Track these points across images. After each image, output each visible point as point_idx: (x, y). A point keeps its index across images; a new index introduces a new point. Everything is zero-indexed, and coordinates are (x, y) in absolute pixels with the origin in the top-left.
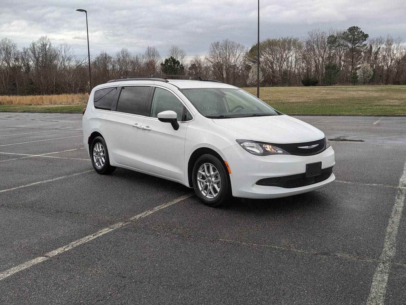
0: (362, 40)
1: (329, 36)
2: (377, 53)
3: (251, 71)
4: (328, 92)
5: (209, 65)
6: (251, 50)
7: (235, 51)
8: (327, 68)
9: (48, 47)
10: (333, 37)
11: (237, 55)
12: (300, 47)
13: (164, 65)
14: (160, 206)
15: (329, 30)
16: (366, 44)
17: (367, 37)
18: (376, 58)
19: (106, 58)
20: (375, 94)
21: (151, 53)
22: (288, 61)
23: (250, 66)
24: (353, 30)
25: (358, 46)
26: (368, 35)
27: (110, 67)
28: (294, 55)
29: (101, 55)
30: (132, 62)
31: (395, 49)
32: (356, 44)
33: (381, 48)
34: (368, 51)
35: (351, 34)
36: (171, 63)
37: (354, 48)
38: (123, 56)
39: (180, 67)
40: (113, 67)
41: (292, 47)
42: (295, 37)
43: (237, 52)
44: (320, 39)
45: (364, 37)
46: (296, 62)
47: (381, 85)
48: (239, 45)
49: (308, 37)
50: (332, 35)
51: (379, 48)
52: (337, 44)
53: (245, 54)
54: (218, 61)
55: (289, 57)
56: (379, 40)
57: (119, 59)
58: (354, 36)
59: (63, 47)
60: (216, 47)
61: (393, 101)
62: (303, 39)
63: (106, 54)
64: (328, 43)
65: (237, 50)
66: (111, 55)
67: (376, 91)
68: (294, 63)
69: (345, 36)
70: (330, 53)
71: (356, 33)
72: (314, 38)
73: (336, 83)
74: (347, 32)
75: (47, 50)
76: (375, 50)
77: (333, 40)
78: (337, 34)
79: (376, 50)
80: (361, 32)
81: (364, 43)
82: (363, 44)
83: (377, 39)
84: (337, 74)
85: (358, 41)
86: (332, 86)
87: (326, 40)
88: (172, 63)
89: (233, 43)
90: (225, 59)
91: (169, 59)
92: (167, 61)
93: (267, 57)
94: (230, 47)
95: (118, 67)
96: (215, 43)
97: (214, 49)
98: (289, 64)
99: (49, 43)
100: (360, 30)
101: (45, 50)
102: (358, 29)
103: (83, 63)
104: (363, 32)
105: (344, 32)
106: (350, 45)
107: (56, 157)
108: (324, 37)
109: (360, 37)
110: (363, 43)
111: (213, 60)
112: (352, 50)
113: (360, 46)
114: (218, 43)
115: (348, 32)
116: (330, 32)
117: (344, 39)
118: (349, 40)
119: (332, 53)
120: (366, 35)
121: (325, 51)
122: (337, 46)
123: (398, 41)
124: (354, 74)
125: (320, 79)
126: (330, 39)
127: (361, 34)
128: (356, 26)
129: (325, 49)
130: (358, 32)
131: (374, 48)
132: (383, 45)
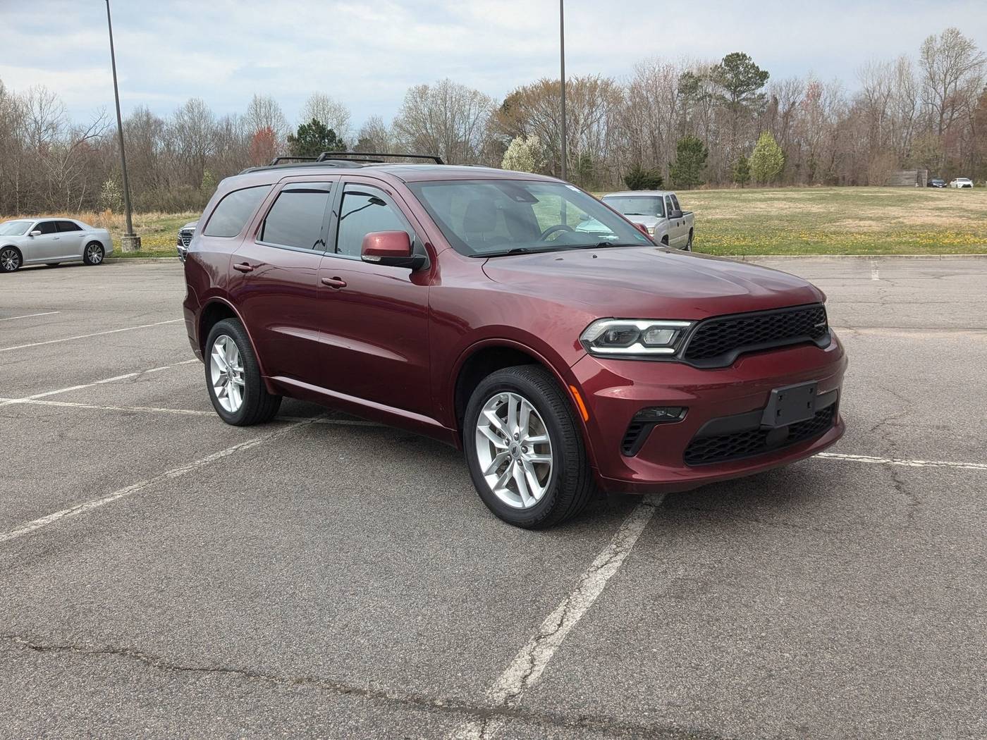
0: (755, 84)
1: (681, 73)
2: (787, 115)
3: (507, 154)
4: (702, 203)
5: (404, 142)
6: (504, 105)
7: (467, 107)
8: (682, 147)
10: (690, 77)
11: (472, 117)
12: (616, 98)
13: (297, 140)
14: (556, 616)
15: (681, 60)
16: (764, 95)
17: (765, 79)
18: (786, 125)
19: (148, 123)
20: (816, 208)
21: (263, 110)
22: (590, 133)
23: (502, 143)
24: (735, 60)
25: (744, 99)
26: (767, 73)
27: (160, 145)
28: (604, 117)
29: (136, 115)
30: (215, 134)
31: (827, 104)
32: (741, 94)
33: (797, 104)
34: (769, 110)
35: (732, 69)
36: (314, 136)
37: (738, 102)
38: (191, 119)
39: (337, 146)
40: (168, 145)
41: (599, 100)
42: (604, 77)
43: (472, 111)
44: (662, 81)
45: (760, 77)
46: (607, 135)
47: (799, 186)
48: (475, 94)
49: (634, 77)
50: (688, 73)
51: (794, 103)
52: (700, 93)
53: (490, 114)
54: (427, 131)
55: (592, 123)
56: (792, 85)
57: (182, 127)
58: (736, 75)
59: (37, 96)
60: (421, 98)
61: (862, 222)
62: (622, 82)
63: (148, 115)
64: (681, 91)
65: (470, 105)
66: (161, 117)
67: (809, 200)
68: (603, 136)
69: (717, 75)
70: (685, 115)
71: (741, 69)
72: (648, 80)
73: (703, 184)
74: (721, 65)
76: (784, 108)
77: (690, 84)
78: (699, 69)
79: (787, 107)
80: (753, 66)
81: (759, 91)
82: (758, 93)
83: (787, 83)
84: (704, 162)
85: (745, 87)
86: (693, 189)
87: (675, 85)
88: (317, 136)
89: (461, 88)
90: (443, 128)
91: (309, 126)
92: (303, 130)
93: (542, 124)
94: (454, 100)
95: (179, 145)
96: (417, 88)
97: (417, 102)
98: (593, 138)
100: (751, 62)
102: (746, 59)
103: (88, 135)
104: (758, 67)
105: (716, 66)
106: (728, 96)
107: (83, 406)
108: (671, 76)
109: (750, 78)
110: (756, 91)
111: (413, 129)
112: (734, 107)
113: (750, 99)
114: (426, 88)
115: (723, 66)
116: (684, 64)
117: (716, 82)
118: (726, 84)
119: (689, 114)
120: (762, 72)
121: (673, 108)
122: (698, 99)
123: (833, 87)
124: (741, 162)
125: (665, 174)
126: (684, 82)
127: (753, 71)
128: (740, 53)
129: (674, 105)
130: (747, 66)
131: (781, 103)
132: (801, 96)
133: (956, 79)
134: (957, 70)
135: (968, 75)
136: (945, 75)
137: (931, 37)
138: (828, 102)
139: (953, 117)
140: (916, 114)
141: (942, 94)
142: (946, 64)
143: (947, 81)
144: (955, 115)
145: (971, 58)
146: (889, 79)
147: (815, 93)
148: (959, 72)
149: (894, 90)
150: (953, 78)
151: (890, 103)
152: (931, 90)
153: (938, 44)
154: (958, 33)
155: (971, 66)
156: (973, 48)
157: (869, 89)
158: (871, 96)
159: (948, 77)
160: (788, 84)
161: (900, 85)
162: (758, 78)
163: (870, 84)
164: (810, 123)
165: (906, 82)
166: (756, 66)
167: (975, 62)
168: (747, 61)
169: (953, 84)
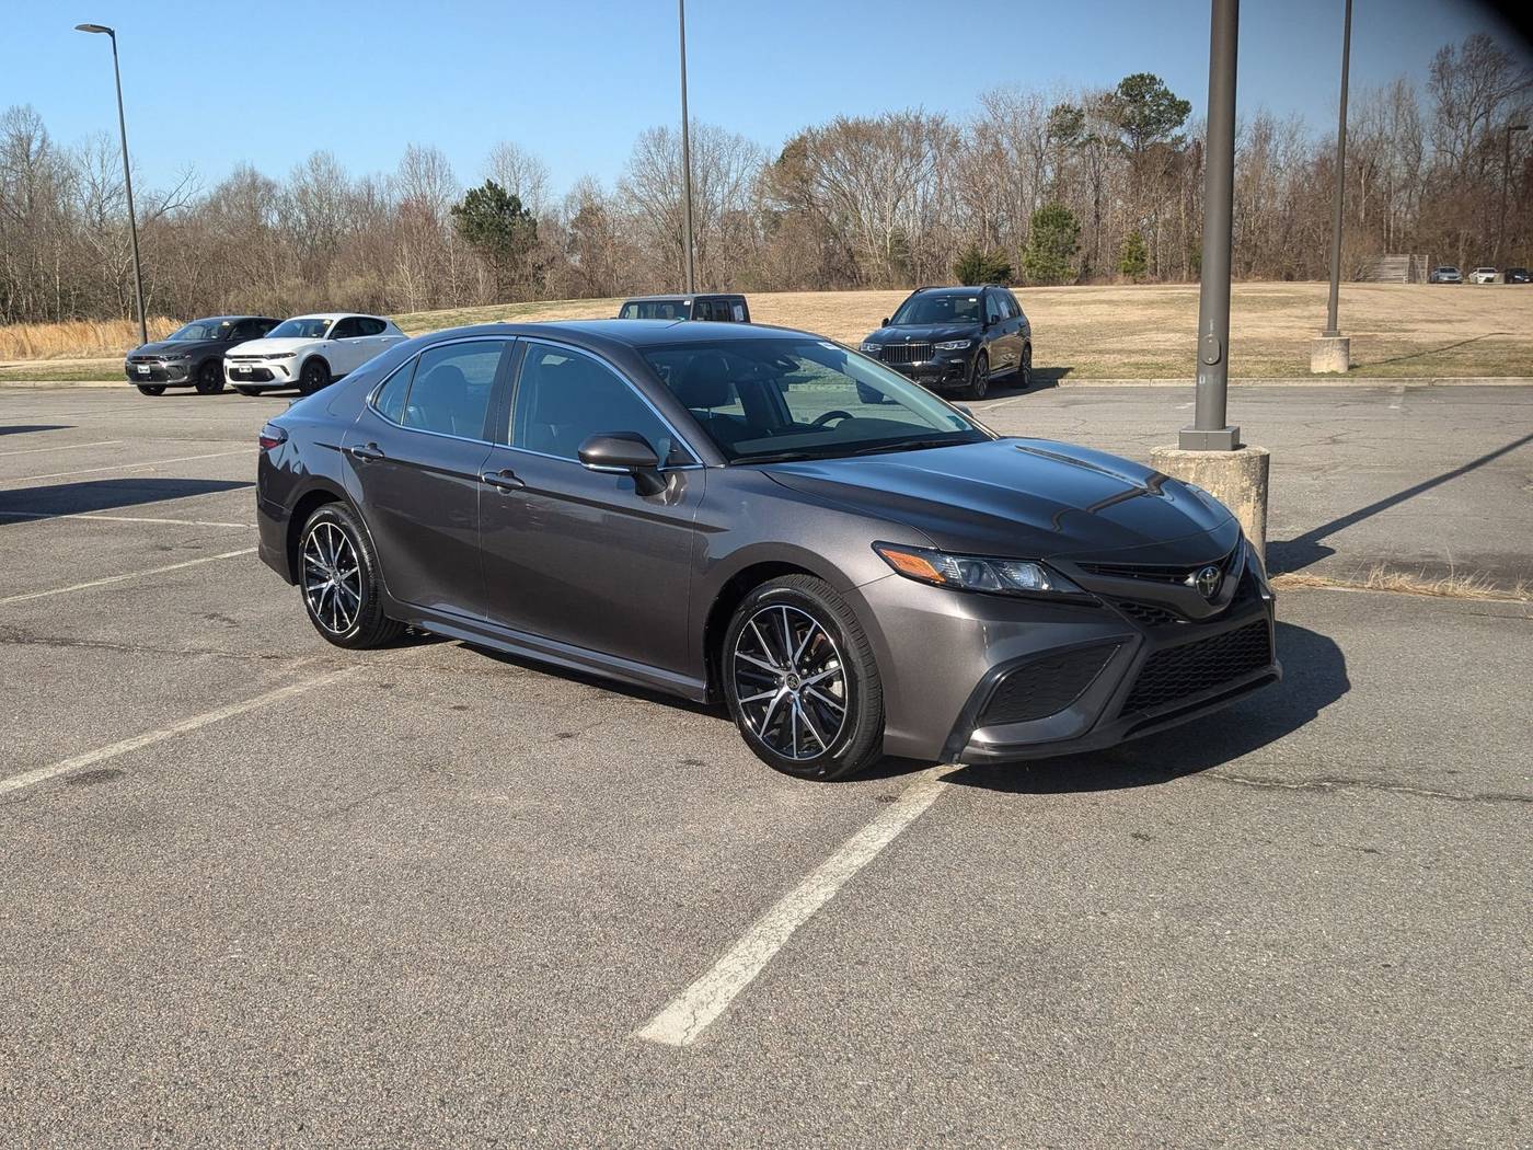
0: (1170, 121)
1: (1053, 107)
6: (782, 157)
7: (726, 160)
8: (1041, 220)
9: (35, 146)
10: (1066, 112)
12: (955, 145)
13: (465, 211)
16: (1183, 137)
17: (1184, 113)
19: (253, 186)
21: (422, 167)
23: (775, 215)
24: (1137, 85)
26: (1188, 103)
27: (273, 219)
28: (933, 175)
29: (237, 175)
30: (353, 201)
31: (1281, 152)
32: (1147, 137)
34: (1191, 162)
35: (1133, 101)
36: (489, 205)
37: (1144, 150)
38: (316, 180)
39: (522, 220)
40: (284, 218)
41: (926, 147)
42: (931, 111)
43: (733, 167)
44: (1025, 118)
45: (1177, 110)
48: (738, 140)
49: (981, 113)
50: (1063, 106)
52: (1083, 136)
53: (761, 171)
54: (666, 197)
55: (913, 184)
57: (304, 192)
58: (1141, 108)
59: (97, 146)
60: (657, 146)
63: (253, 175)
64: (1052, 134)
65: (731, 156)
66: (272, 178)
69: (1108, 107)
71: (1148, 99)
72: (1002, 117)
73: (1072, 276)
74: (1116, 94)
75: (32, 158)
77: (1067, 124)
78: (1085, 100)
80: (1166, 93)
81: (1177, 131)
82: (1173, 136)
84: (1076, 244)
85: (1154, 127)
87: (1044, 123)
88: (493, 204)
89: (718, 131)
91: (482, 191)
92: (473, 197)
93: (836, 185)
94: (706, 147)
95: (300, 219)
96: (651, 132)
97: (649, 152)
99: (39, 133)
100: (1163, 88)
101: (28, 156)
102: (1155, 84)
103: (169, 205)
104: (1173, 95)
105: (1109, 95)
106: (1127, 140)
108: (1038, 111)
109: (1161, 113)
110: (1171, 132)
111: (645, 194)
112: (1136, 156)
113: (1162, 144)
114: (662, 132)
115: (1119, 95)
116: (1058, 92)
117: (1110, 120)
118: (1125, 122)
120: (1181, 103)
121: (1039, 160)
123: (1289, 126)
126: (1057, 120)
127: (1166, 102)
128: (1146, 74)
129: (1042, 155)
130: (1156, 95)
133: (1487, 112)
134: (1489, 97)
135: (1505, 105)
136: (1470, 106)
137: (1447, 46)
138: (1281, 148)
140: (1424, 167)
141: (1465, 136)
142: (1471, 89)
143: (1473, 116)
145: (1510, 80)
146: (1379, 112)
147: (1264, 139)
148: (1491, 101)
149: (1389, 130)
150: (1481, 112)
151: (1382, 150)
152: (1447, 129)
153: (1457, 57)
154: (1489, 41)
155: (1511, 91)
156: (1513, 64)
159: (1474, 109)
161: (1399, 122)
162: (1174, 112)
165: (1407, 117)
166: (1171, 92)
167: (1517, 84)
168: (1156, 87)
169: (1482, 120)
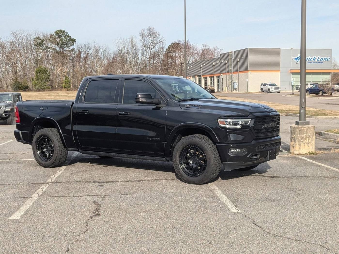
0: (70, 44)
1: (35, 37)
2: (86, 59)
8: (38, 71)
10: (39, 39)
15: (35, 31)
16: (74, 49)
17: (74, 42)
18: (85, 63)
24: (60, 33)
25: (65, 50)
26: (75, 39)
31: (103, 55)
32: (64, 48)
33: (89, 54)
34: (77, 56)
35: (59, 37)
44: (26, 40)
45: (72, 41)
49: (11, 38)
50: (38, 37)
51: (88, 54)
52: (44, 47)
58: (61, 40)
62: (6, 40)
64: (35, 45)
69: (52, 39)
70: (37, 56)
71: (63, 37)
72: (18, 39)
74: (54, 35)
77: (39, 43)
78: (44, 36)
79: (85, 55)
80: (68, 36)
81: (72, 47)
82: (71, 48)
84: (48, 78)
85: (65, 45)
87: (32, 43)
100: (67, 34)
102: (65, 33)
104: (71, 37)
106: (58, 49)
108: (30, 38)
109: (67, 41)
110: (71, 47)
112: (60, 53)
113: (68, 50)
115: (55, 35)
117: (52, 42)
118: (57, 43)
119: (40, 56)
120: (73, 39)
121: (32, 53)
122: (44, 49)
123: (104, 48)
124: (66, 79)
125: (30, 84)
126: (36, 41)
127: (69, 38)
128: (62, 30)
129: (32, 52)
130: (66, 36)
131: (82, 53)
132: (91, 50)
133: (154, 47)
134: (154, 44)
135: (158, 46)
136: (150, 46)
137: (143, 30)
138: (103, 53)
139: (154, 63)
140: (140, 61)
141: (149, 53)
142: (150, 41)
143: (151, 48)
144: (155, 62)
145: (159, 39)
146: (127, 46)
147: (97, 51)
148: (155, 45)
149: (130, 51)
150: (153, 47)
151: (129, 56)
152: (145, 51)
153: (146, 33)
154: (153, 29)
155: (159, 43)
156: (159, 35)
157: (120, 49)
158: (121, 52)
159: (151, 46)
160: (85, 45)
161: (132, 48)
162: (71, 41)
163: (121, 47)
164: (96, 62)
165: (135, 47)
166: (70, 36)
167: (161, 41)
168: (65, 34)
169: (153, 49)
